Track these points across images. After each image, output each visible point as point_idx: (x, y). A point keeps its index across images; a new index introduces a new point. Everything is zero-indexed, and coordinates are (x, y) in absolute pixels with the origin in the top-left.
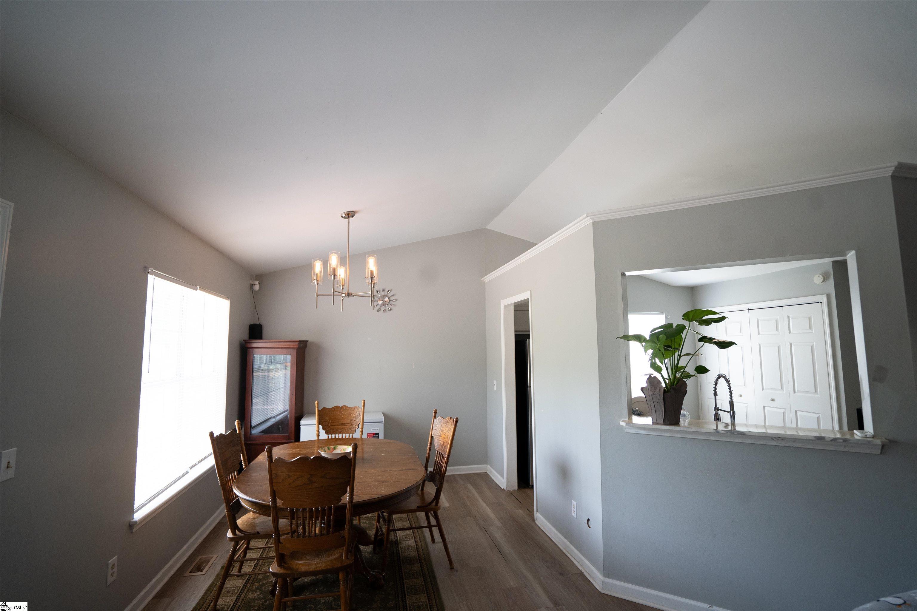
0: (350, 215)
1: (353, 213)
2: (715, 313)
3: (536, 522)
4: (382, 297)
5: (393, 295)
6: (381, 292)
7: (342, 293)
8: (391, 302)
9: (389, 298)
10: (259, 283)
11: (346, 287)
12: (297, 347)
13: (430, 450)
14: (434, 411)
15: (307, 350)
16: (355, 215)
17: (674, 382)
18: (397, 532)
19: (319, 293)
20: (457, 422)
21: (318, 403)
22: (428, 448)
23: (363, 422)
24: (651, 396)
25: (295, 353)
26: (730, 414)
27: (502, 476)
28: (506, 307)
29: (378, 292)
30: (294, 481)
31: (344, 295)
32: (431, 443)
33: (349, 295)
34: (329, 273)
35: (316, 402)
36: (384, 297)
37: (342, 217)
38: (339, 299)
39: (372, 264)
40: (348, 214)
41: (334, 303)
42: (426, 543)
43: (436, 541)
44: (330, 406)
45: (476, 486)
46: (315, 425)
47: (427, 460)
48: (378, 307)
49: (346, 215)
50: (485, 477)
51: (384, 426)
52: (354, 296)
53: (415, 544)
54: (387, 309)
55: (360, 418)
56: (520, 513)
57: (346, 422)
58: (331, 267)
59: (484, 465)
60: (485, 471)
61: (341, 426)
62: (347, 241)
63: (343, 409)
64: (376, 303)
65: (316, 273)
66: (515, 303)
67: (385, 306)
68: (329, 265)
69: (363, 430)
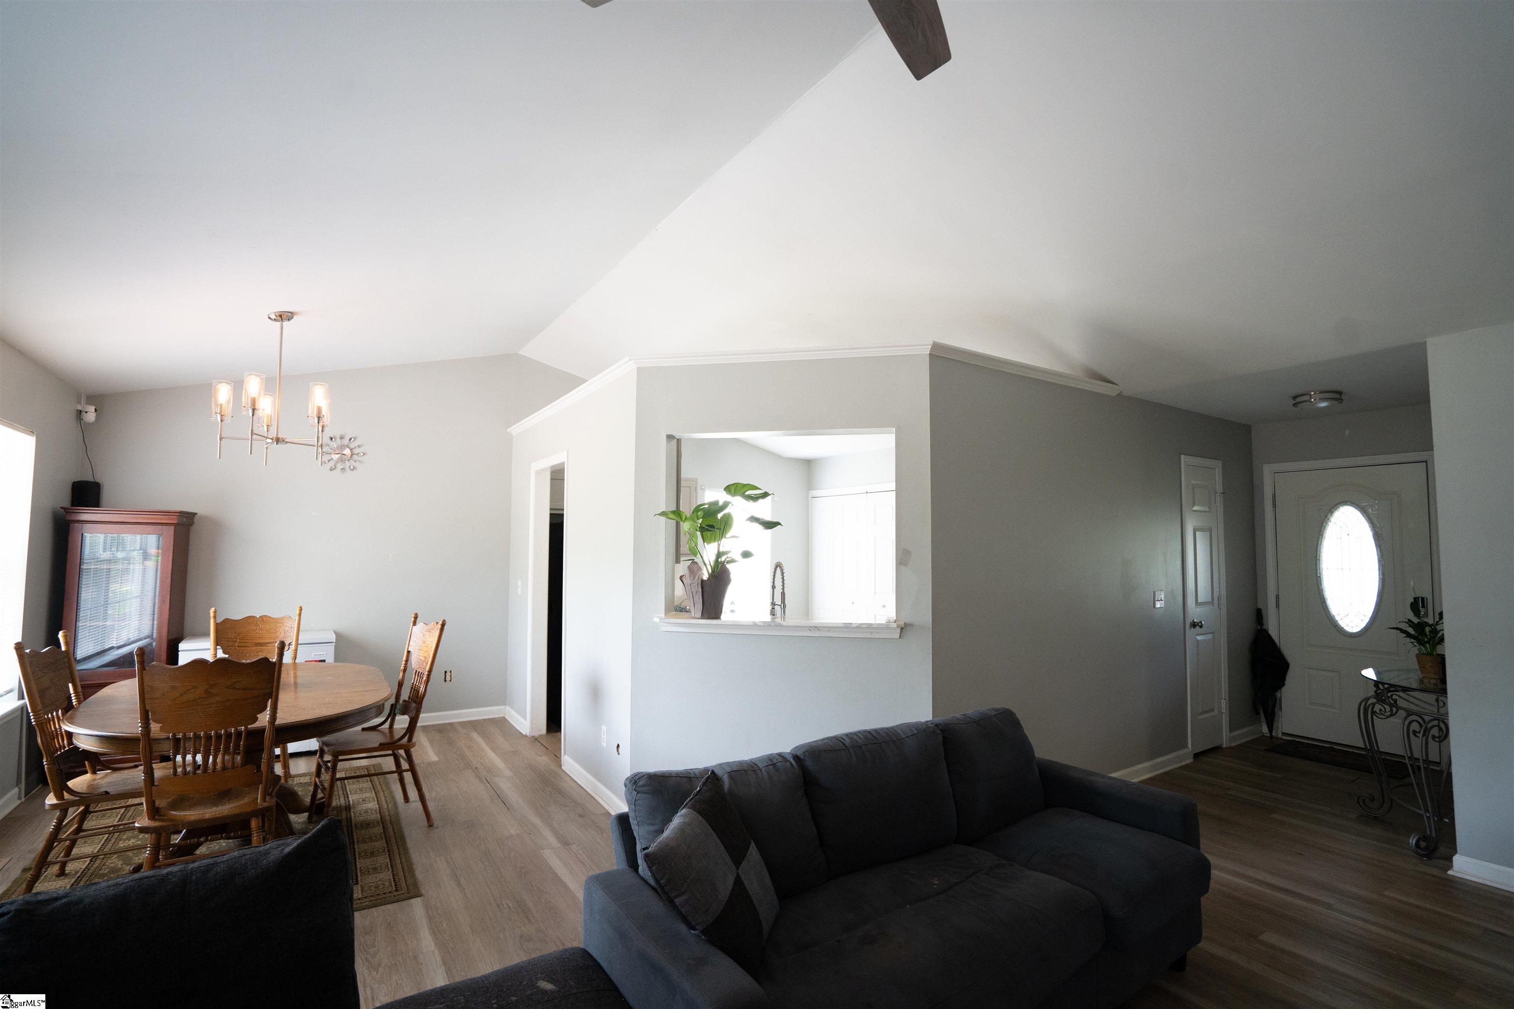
0: (283, 317)
1: (290, 314)
2: (756, 488)
3: (563, 767)
4: (339, 447)
5: (359, 446)
6: (338, 440)
7: (267, 438)
8: (355, 457)
9: (351, 450)
10: (96, 410)
11: (273, 429)
12: (176, 522)
13: (405, 670)
14: (413, 616)
15: (193, 529)
16: (292, 318)
17: (715, 569)
18: (346, 781)
19: (223, 436)
20: (443, 625)
21: (215, 612)
22: (402, 668)
23: (297, 644)
24: (689, 585)
25: (172, 532)
26: (781, 607)
27: (525, 717)
28: (538, 473)
29: (331, 439)
30: (181, 695)
31: (269, 441)
32: (407, 661)
33: (278, 440)
34: (243, 406)
35: (212, 610)
36: (342, 447)
37: (270, 318)
38: (260, 446)
39: (319, 397)
40: (281, 316)
41: (253, 452)
42: (395, 804)
43: (411, 800)
44: (237, 615)
45: (484, 735)
46: (209, 649)
47: (400, 684)
48: (332, 464)
49: (277, 317)
50: (501, 724)
51: (335, 647)
52: (287, 442)
53: (377, 806)
54: (347, 468)
55: (292, 634)
56: (543, 760)
57: (266, 641)
58: (248, 397)
59: (502, 707)
60: (503, 716)
61: (258, 648)
62: (279, 354)
63: (263, 620)
64: (326, 458)
65: (219, 403)
66: (552, 467)
67: (345, 463)
68: (245, 393)
69: (296, 652)
